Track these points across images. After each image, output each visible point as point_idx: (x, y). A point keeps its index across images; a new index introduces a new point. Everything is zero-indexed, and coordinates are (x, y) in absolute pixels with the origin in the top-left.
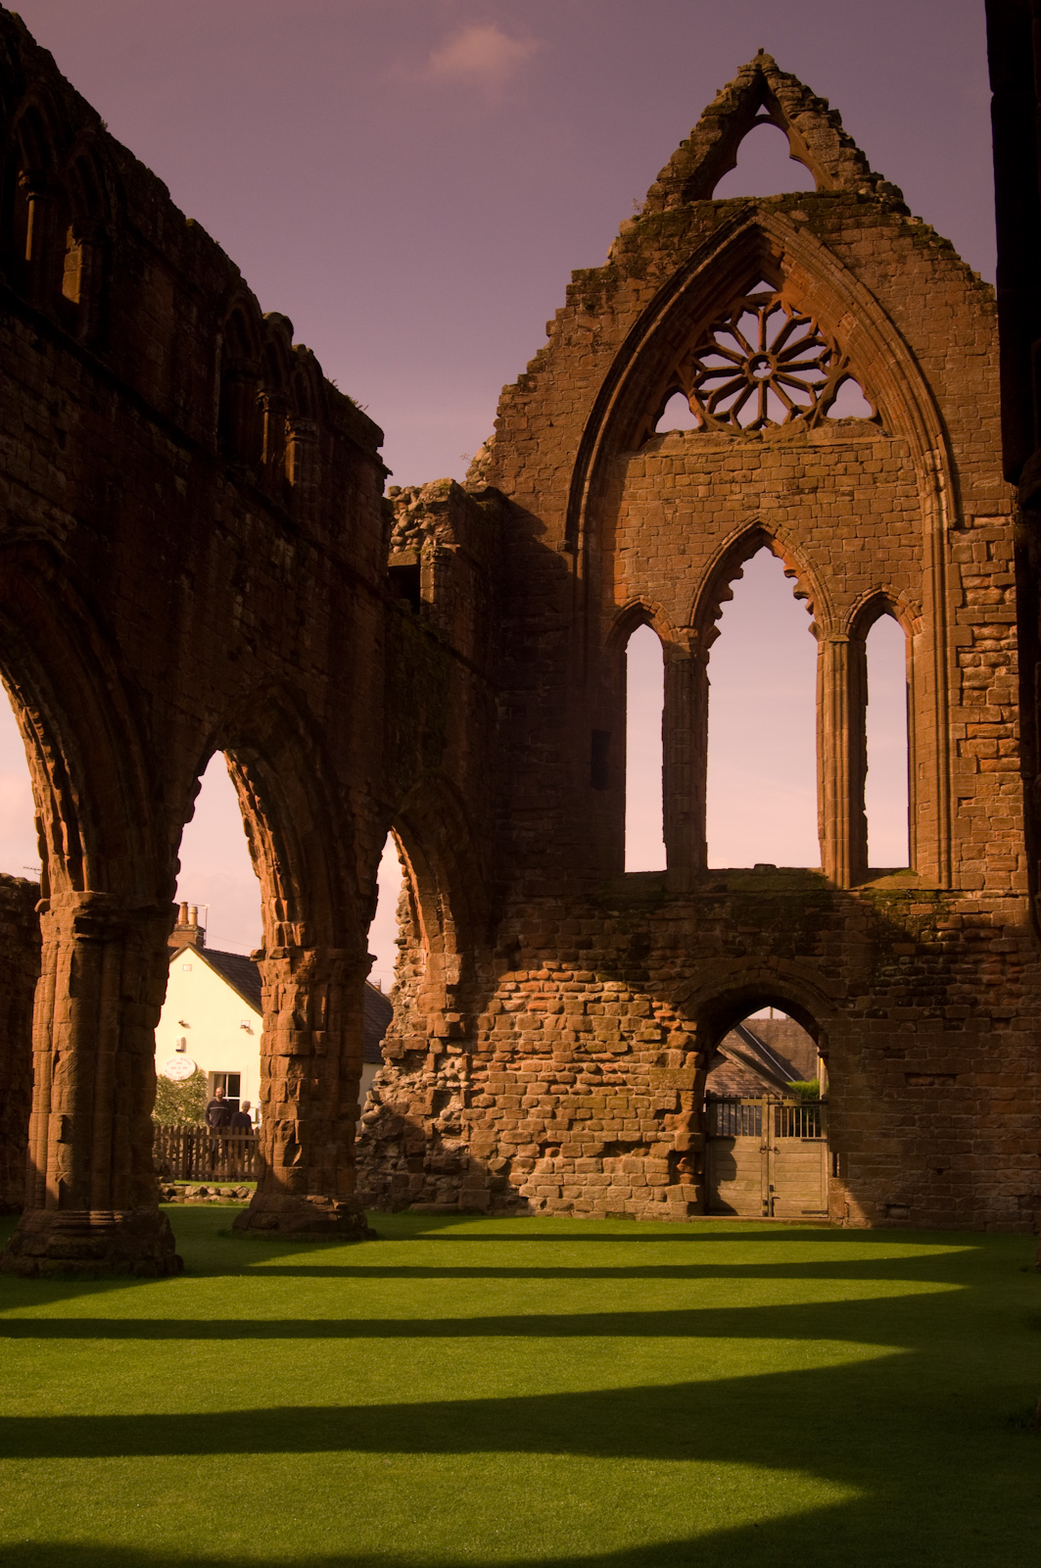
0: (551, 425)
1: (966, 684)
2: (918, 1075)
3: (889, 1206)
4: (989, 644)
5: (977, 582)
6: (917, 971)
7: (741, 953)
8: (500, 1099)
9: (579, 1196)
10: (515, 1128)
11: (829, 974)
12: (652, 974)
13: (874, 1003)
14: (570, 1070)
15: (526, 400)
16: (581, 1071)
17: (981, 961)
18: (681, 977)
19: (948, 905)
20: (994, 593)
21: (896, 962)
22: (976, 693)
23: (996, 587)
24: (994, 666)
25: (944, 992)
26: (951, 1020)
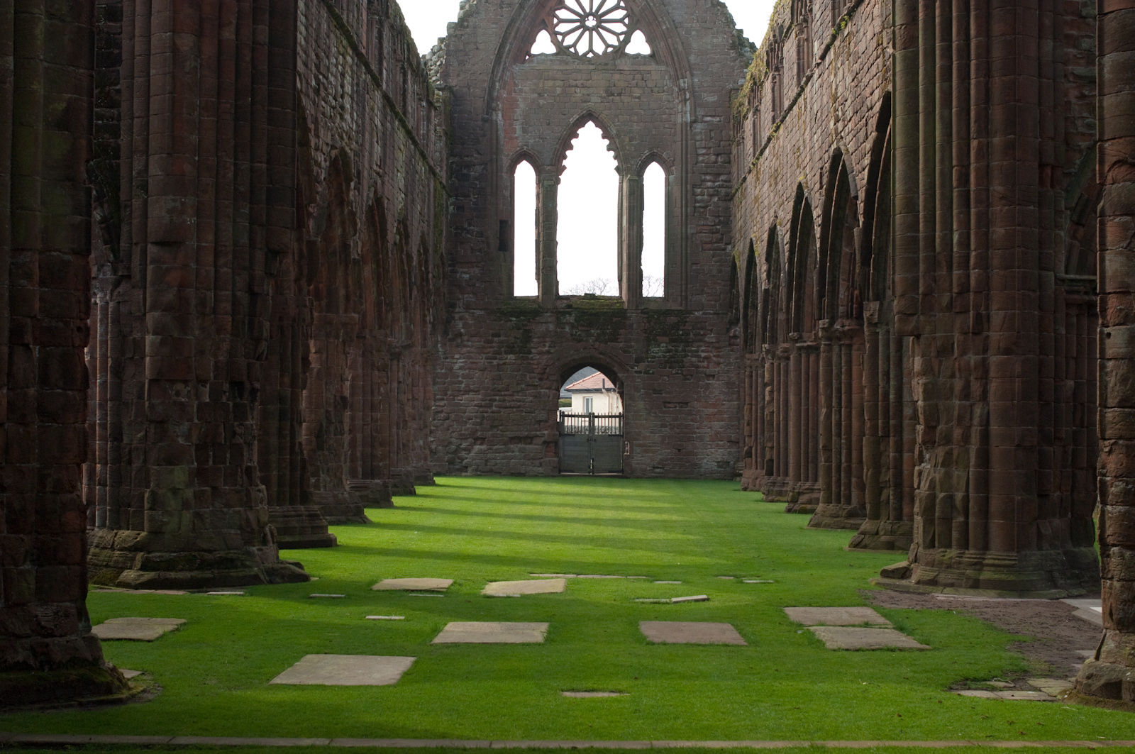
0: (477, 48)
1: (698, 205)
2: (669, 403)
3: (654, 468)
4: (709, 184)
5: (704, 151)
6: (669, 351)
7: (579, 341)
8: (453, 416)
9: (496, 464)
10: (461, 431)
11: (625, 352)
12: (533, 351)
13: (648, 366)
14: (490, 400)
15: (463, 33)
16: (495, 400)
17: (701, 346)
18: (549, 352)
19: (685, 318)
20: (713, 158)
21: (659, 346)
22: (702, 210)
23: (714, 154)
24: (711, 196)
25: (682, 361)
26: (685, 376)
